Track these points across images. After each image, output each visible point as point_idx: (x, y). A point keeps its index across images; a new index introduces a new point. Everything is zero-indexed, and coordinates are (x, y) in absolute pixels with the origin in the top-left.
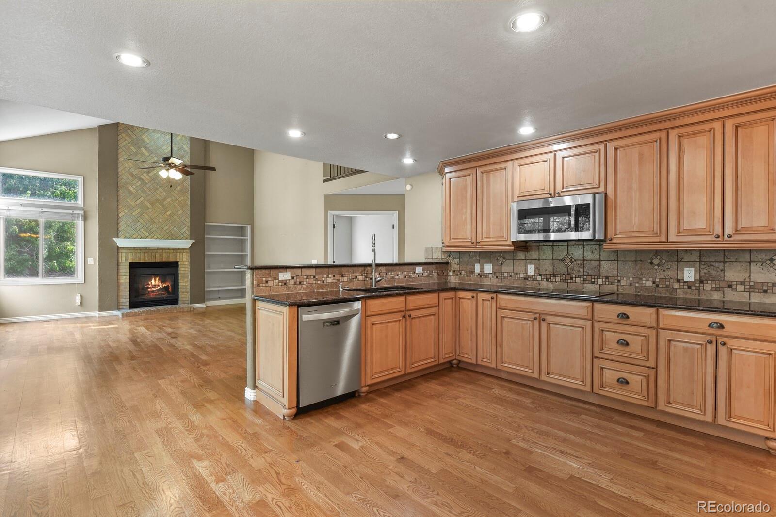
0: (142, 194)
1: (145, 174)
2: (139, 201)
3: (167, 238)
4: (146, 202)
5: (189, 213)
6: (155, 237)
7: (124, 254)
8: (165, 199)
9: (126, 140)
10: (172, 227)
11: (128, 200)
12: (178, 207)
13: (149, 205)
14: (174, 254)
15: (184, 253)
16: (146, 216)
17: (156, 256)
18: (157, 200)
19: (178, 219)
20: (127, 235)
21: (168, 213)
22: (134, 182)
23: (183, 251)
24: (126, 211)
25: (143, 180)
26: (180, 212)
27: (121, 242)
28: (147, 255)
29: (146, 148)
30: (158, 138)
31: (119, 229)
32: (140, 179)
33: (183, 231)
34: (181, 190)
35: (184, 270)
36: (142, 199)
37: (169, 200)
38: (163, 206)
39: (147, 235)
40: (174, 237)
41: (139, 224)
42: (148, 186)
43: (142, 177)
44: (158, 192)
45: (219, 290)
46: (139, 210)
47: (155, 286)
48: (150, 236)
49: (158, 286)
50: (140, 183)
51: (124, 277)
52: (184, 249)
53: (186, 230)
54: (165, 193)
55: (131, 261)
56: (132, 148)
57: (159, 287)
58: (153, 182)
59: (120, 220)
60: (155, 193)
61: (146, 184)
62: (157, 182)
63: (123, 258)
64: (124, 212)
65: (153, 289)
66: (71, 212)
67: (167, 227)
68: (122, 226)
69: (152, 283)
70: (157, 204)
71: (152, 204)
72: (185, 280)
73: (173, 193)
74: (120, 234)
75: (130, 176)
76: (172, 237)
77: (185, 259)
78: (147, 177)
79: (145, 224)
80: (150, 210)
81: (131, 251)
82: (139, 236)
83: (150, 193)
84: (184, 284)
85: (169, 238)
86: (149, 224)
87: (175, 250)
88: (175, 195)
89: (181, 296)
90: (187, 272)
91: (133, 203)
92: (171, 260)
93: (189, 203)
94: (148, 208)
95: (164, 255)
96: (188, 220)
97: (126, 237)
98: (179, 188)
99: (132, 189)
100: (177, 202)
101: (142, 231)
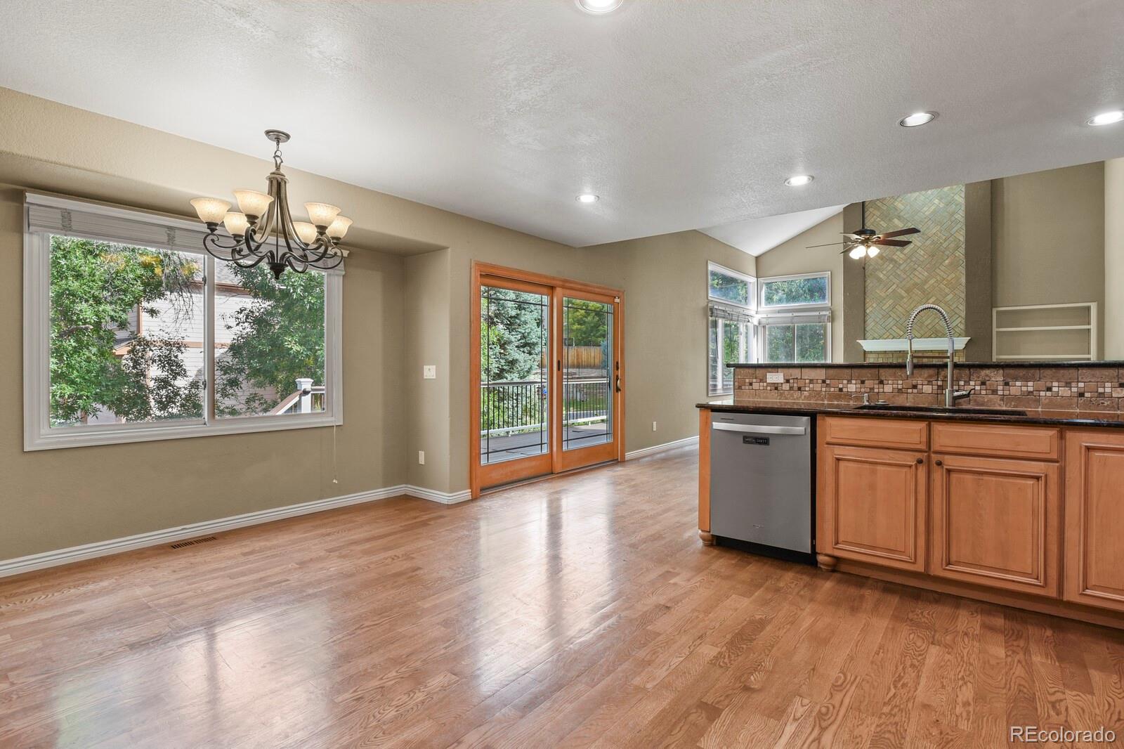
0: (895, 280)
1: (898, 253)
2: (890, 290)
3: (930, 337)
4: (899, 290)
5: (963, 295)
6: (912, 335)
8: (926, 282)
9: (874, 215)
10: (937, 321)
11: (877, 291)
12: (947, 290)
13: (903, 293)
15: (956, 358)
16: (900, 309)
18: (916, 284)
20: (876, 335)
22: (885, 266)
24: (874, 305)
25: (896, 262)
26: (949, 297)
27: (868, 345)
29: (899, 217)
30: (916, 199)
31: (867, 329)
32: (892, 260)
33: (954, 324)
34: (951, 264)
36: (894, 287)
37: (932, 281)
38: (923, 292)
39: (902, 333)
40: (940, 335)
41: (891, 319)
42: (902, 268)
43: (895, 257)
44: (916, 273)
46: (891, 302)
50: (891, 266)
52: (956, 351)
53: (959, 322)
54: (926, 274)
56: (882, 223)
58: (909, 260)
59: (867, 318)
60: (912, 276)
61: (900, 265)
62: (914, 259)
64: (872, 307)
66: (817, 313)
67: (929, 321)
68: (870, 324)
70: (916, 291)
71: (907, 291)
73: (938, 271)
74: (868, 335)
75: (879, 260)
76: (936, 334)
78: (902, 256)
79: (898, 320)
80: (905, 300)
81: (881, 355)
82: (891, 336)
83: (905, 276)
85: (932, 336)
86: (903, 320)
88: (942, 273)
91: (883, 295)
93: (963, 280)
94: (903, 298)
96: (962, 307)
97: (874, 338)
98: (947, 262)
99: (881, 276)
100: (945, 282)
101: (894, 328)
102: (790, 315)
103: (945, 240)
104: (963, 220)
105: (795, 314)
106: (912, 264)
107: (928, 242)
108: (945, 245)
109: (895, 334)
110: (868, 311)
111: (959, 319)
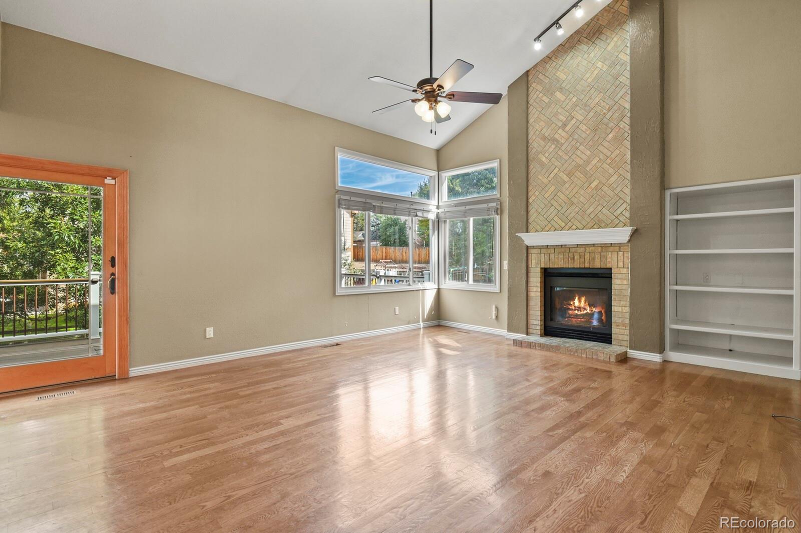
0: (557, 163)
1: (560, 131)
2: (552, 175)
3: (592, 227)
4: (561, 175)
5: (628, 176)
6: (574, 227)
7: (534, 256)
8: (588, 162)
9: (537, 90)
10: (600, 208)
11: (540, 177)
12: (611, 171)
13: (566, 178)
14: (602, 254)
15: (621, 254)
16: (562, 196)
17: (575, 258)
18: (578, 166)
19: (609, 192)
20: (538, 227)
21: (593, 185)
22: (547, 147)
23: (617, 249)
24: (537, 193)
25: (557, 141)
26: (613, 179)
27: (529, 239)
28: (562, 256)
29: (561, 90)
31: (530, 221)
32: (554, 140)
33: (619, 212)
34: (615, 138)
35: (621, 283)
36: (556, 171)
37: (594, 162)
39: (563, 224)
40: (603, 225)
41: (553, 208)
42: (563, 148)
43: (557, 136)
44: (579, 153)
45: (731, 336)
46: (553, 188)
47: (579, 309)
48: (567, 227)
49: (585, 309)
50: (553, 146)
51: (535, 289)
52: (620, 245)
53: (624, 210)
54: (588, 153)
55: (543, 266)
56: (544, 98)
57: (585, 312)
58: (571, 139)
60: (574, 157)
61: (562, 145)
62: (576, 136)
63: (534, 261)
64: (535, 195)
65: (576, 312)
66: (485, 206)
67: (591, 209)
69: (574, 303)
70: (578, 174)
71: (570, 175)
72: (622, 303)
73: (601, 148)
74: (530, 227)
75: (541, 141)
76: (599, 224)
77: (621, 264)
78: (563, 134)
79: (559, 209)
80: (567, 185)
81: (543, 251)
82: (553, 229)
83: (566, 158)
84: (621, 308)
85: (595, 226)
86: (565, 209)
87: (605, 247)
88: (605, 151)
89: (615, 330)
90: (624, 287)
91: (545, 181)
92: (598, 264)
94: (565, 183)
95: (587, 256)
96: (628, 191)
97: (537, 231)
98: (611, 136)
99: (544, 159)
100: (609, 161)
101: (556, 219)
102: (463, 208)
103: (609, 110)
104: (628, 82)
105: (468, 207)
106: (574, 143)
107: (591, 114)
108: (608, 116)
109: (557, 226)
110: (530, 201)
111: (625, 205)
